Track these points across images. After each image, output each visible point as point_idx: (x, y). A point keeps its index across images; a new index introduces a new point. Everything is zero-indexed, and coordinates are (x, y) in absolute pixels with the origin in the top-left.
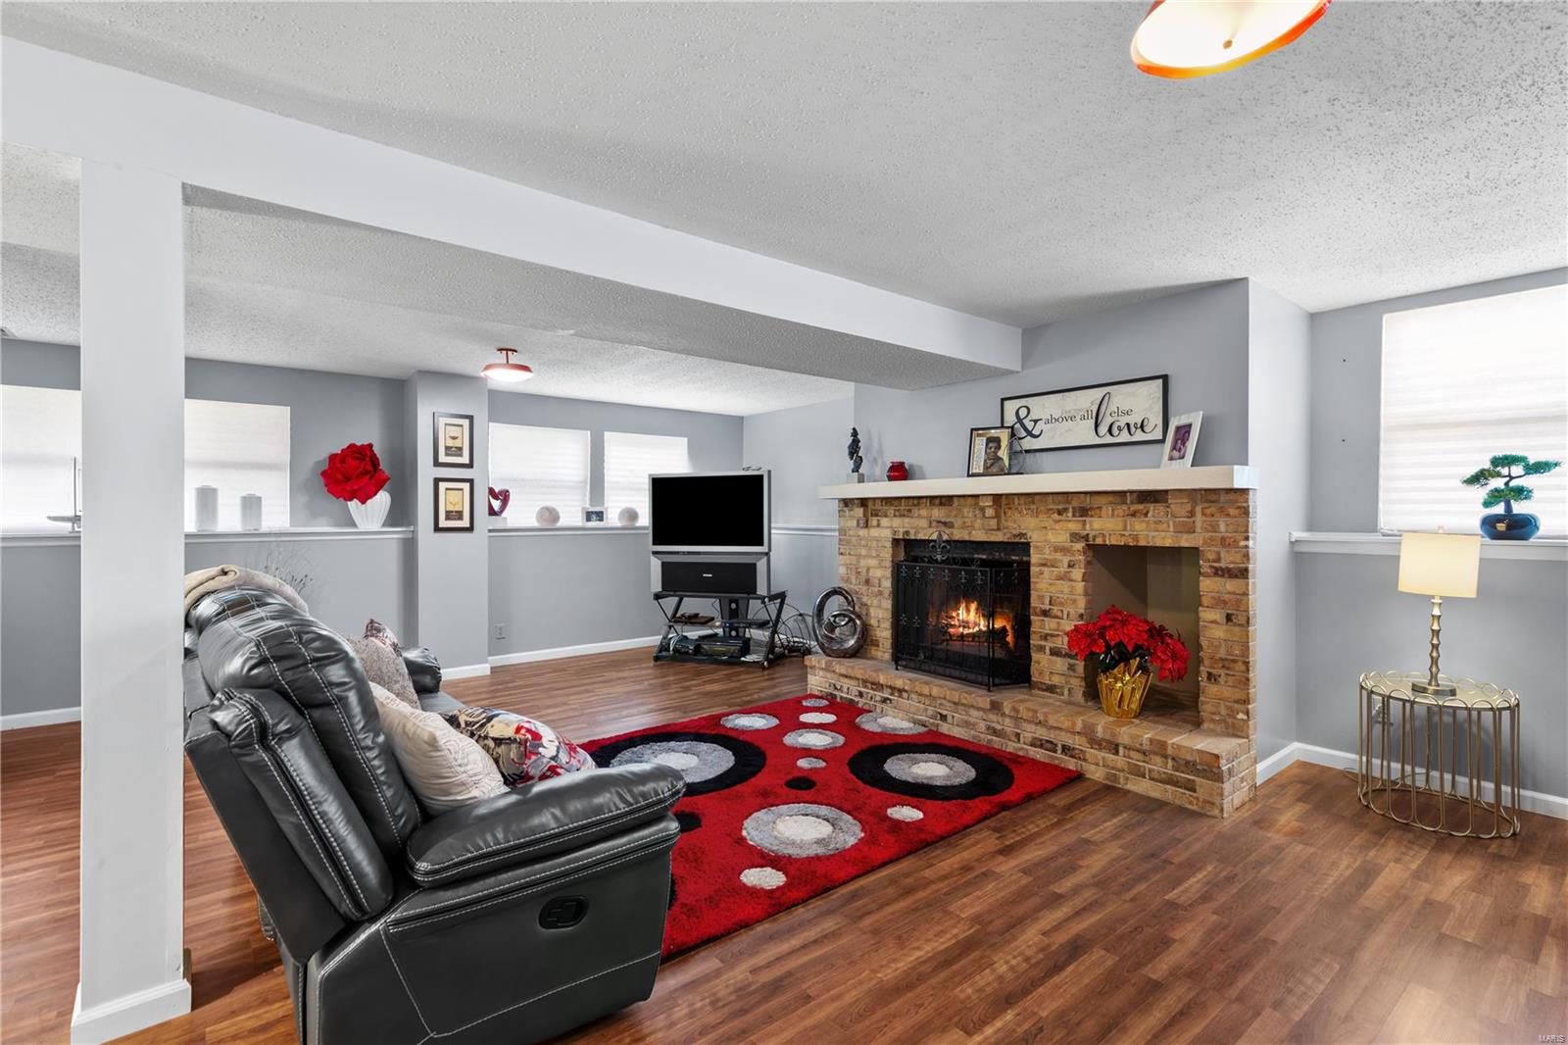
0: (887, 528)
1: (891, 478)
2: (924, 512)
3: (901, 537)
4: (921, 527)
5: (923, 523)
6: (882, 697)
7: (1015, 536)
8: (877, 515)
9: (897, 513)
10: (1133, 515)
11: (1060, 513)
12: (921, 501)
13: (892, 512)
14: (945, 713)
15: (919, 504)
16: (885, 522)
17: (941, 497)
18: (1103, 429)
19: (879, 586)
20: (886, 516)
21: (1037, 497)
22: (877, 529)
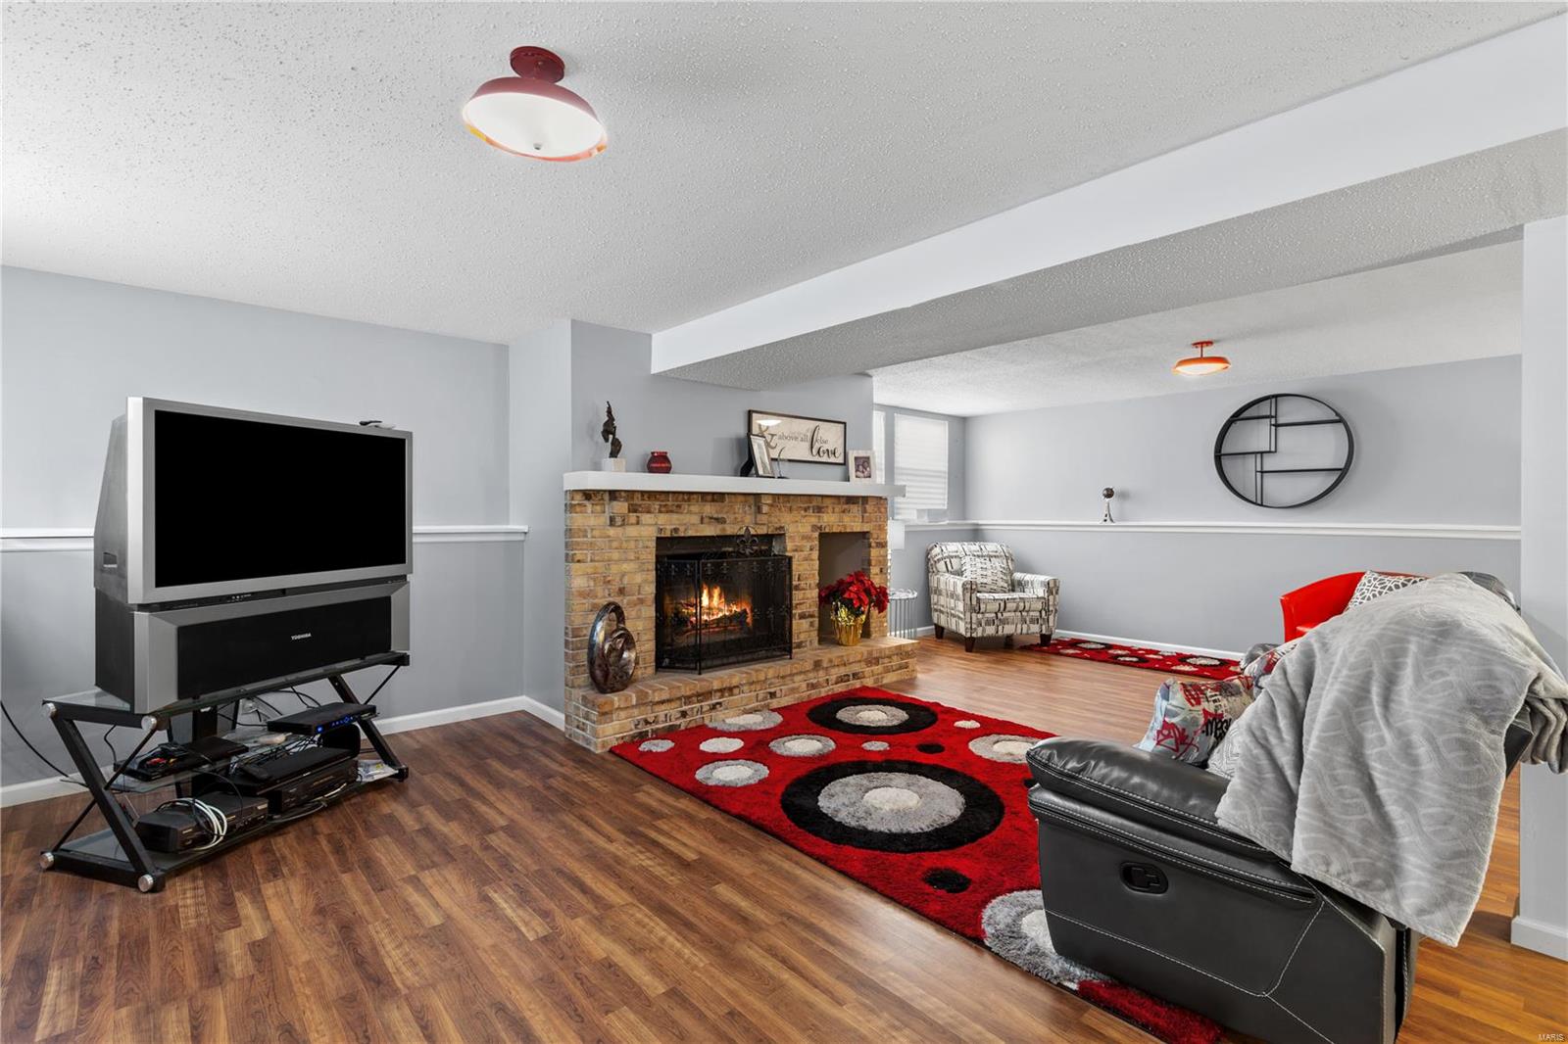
0: (648, 528)
1: (651, 470)
2: (695, 508)
3: (668, 535)
4: (692, 524)
5: (695, 519)
6: (709, 705)
7: (777, 529)
8: (635, 511)
9: (663, 509)
10: (844, 512)
11: (805, 510)
12: (692, 497)
13: (657, 507)
14: (772, 690)
15: (689, 500)
16: (646, 518)
17: (714, 494)
18: (815, 451)
19: (639, 594)
20: (649, 512)
21: (792, 497)
22: (638, 527)
